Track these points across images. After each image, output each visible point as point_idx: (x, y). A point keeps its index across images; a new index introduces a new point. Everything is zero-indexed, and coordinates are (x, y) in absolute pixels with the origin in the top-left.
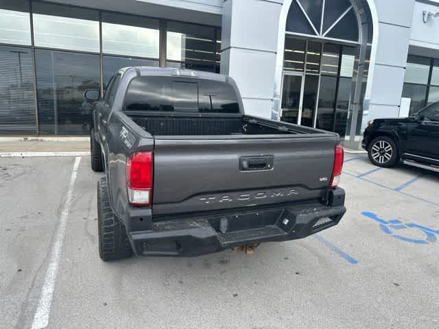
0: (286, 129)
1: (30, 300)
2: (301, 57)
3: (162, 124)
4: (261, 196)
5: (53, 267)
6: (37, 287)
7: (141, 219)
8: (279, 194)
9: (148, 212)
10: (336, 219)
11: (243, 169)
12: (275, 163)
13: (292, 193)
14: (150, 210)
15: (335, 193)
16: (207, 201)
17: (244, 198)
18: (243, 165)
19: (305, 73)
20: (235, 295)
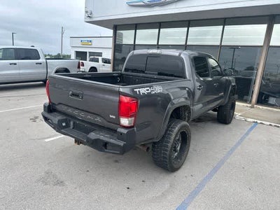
4: (82, 115)
8: (90, 117)
11: (71, 96)
12: (84, 96)
13: (98, 119)
14: (48, 105)
15: (119, 130)
16: (64, 108)
17: (76, 112)
18: (70, 93)
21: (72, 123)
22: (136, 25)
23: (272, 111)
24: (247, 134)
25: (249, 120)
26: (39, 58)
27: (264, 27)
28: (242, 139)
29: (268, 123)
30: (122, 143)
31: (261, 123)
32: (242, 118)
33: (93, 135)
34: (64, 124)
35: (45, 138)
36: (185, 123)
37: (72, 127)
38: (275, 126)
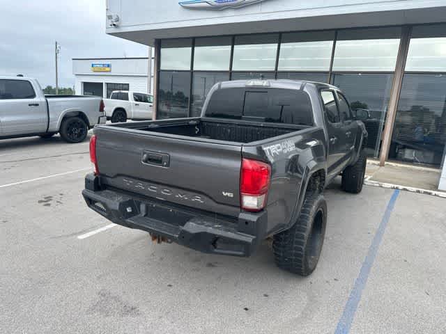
4: (166, 193)
7: (89, 182)
11: (144, 161)
12: (171, 162)
13: (198, 199)
14: (94, 178)
15: (242, 216)
16: (127, 183)
17: (153, 189)
18: (143, 157)
21: (143, 207)
22: (193, 39)
23: (411, 170)
24: (390, 207)
25: (385, 185)
26: (33, 96)
27: (396, 42)
28: (387, 216)
29: (415, 189)
30: (249, 239)
31: (404, 189)
32: (376, 183)
33: (192, 227)
34: (129, 210)
35: (76, 234)
36: (321, 197)
37: (143, 214)
38: (425, 193)
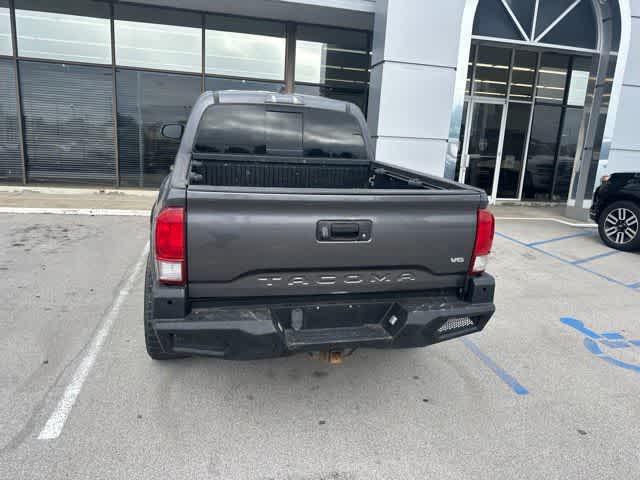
0: (419, 183)
1: (48, 401)
2: (503, 76)
3: (248, 173)
4: (354, 280)
5: (88, 362)
6: (60, 385)
7: (170, 302)
8: (383, 279)
9: (180, 293)
10: (480, 321)
11: (323, 239)
12: (373, 231)
13: (405, 278)
14: (183, 291)
15: (477, 282)
16: (268, 283)
17: (327, 281)
18: (321, 233)
19: (508, 100)
20: (322, 423)
37: (299, 326)
